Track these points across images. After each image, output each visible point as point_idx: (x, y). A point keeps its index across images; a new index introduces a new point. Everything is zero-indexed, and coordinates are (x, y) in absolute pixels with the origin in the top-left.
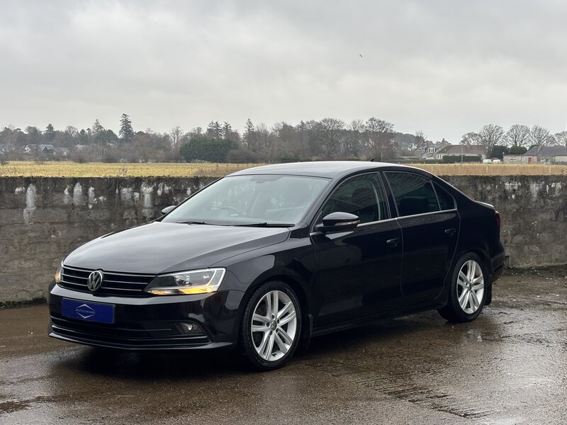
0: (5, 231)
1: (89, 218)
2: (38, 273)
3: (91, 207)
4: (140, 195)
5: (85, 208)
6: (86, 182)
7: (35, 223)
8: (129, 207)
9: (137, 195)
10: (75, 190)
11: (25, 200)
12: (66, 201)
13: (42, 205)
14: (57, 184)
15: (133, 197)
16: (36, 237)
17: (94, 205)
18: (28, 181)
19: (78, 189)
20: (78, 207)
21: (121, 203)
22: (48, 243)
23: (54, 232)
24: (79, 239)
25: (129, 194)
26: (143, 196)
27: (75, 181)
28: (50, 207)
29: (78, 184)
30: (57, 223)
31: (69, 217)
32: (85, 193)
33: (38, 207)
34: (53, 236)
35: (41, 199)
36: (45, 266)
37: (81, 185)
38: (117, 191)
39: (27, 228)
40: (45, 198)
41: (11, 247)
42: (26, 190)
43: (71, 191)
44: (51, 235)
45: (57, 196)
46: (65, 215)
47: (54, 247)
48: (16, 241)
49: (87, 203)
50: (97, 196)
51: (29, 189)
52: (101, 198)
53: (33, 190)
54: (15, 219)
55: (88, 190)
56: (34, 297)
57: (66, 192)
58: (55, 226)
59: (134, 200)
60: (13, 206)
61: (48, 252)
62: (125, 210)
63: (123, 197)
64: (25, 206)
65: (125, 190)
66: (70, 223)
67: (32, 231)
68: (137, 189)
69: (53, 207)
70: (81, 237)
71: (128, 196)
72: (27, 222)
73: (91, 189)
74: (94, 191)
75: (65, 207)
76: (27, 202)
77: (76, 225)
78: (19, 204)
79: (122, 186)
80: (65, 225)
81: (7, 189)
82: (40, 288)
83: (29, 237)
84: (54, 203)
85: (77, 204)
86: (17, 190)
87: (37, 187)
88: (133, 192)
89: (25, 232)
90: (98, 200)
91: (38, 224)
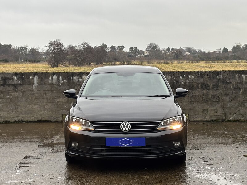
0: (26, 93)
1: (60, 89)
2: (39, 110)
3: (60, 84)
4: (82, 80)
5: (58, 85)
6: (58, 74)
7: (38, 90)
8: (77, 85)
9: (81, 80)
10: (54, 78)
11: (34, 81)
12: (50, 82)
13: (41, 83)
14: (47, 75)
15: (79, 81)
16: (38, 96)
17: (62, 84)
18: (35, 74)
19: (55, 77)
20: (55, 84)
21: (73, 83)
22: (43, 98)
23: (46, 94)
24: (56, 97)
25: (77, 79)
26: (84, 80)
27: (54, 74)
28: (44, 84)
29: (55, 75)
30: (46, 91)
31: (51, 88)
32: (58, 79)
33: (39, 84)
34: (45, 96)
35: (40, 81)
36: (42, 107)
37: (56, 75)
38: (72, 78)
39: (34, 93)
40: (41, 81)
41: (28, 100)
42: (34, 78)
43: (52, 78)
44: (44, 95)
45: (46, 80)
46: (50, 88)
47: (45, 100)
48: (30, 97)
49: (59, 83)
50: (63, 80)
51: (35, 77)
52: (65, 81)
53: (37, 78)
54: (30, 89)
55: (59, 78)
56: (38, 119)
57: (50, 78)
58: (46, 92)
59: (79, 82)
60: (29, 84)
61: (43, 102)
62: (75, 86)
63: (74, 80)
64: (34, 84)
65: (75, 78)
66: (52, 91)
67: (36, 94)
68: (81, 77)
69: (45, 84)
70: (57, 97)
71: (77, 80)
72: (34, 90)
73: (61, 77)
74: (62, 78)
75: (50, 84)
76: (34, 82)
77: (54, 92)
78: (31, 83)
79: (74, 76)
80: (50, 92)
81: (26, 77)
82: (40, 116)
83: (35, 96)
84: (45, 83)
85: (55, 83)
86: (30, 77)
87: (38, 76)
88: (79, 78)
89: (34, 94)
90: (64, 82)
91: (39, 91)
